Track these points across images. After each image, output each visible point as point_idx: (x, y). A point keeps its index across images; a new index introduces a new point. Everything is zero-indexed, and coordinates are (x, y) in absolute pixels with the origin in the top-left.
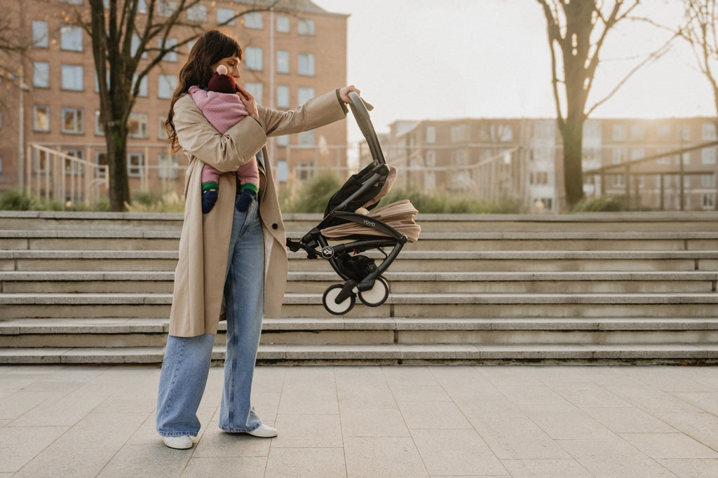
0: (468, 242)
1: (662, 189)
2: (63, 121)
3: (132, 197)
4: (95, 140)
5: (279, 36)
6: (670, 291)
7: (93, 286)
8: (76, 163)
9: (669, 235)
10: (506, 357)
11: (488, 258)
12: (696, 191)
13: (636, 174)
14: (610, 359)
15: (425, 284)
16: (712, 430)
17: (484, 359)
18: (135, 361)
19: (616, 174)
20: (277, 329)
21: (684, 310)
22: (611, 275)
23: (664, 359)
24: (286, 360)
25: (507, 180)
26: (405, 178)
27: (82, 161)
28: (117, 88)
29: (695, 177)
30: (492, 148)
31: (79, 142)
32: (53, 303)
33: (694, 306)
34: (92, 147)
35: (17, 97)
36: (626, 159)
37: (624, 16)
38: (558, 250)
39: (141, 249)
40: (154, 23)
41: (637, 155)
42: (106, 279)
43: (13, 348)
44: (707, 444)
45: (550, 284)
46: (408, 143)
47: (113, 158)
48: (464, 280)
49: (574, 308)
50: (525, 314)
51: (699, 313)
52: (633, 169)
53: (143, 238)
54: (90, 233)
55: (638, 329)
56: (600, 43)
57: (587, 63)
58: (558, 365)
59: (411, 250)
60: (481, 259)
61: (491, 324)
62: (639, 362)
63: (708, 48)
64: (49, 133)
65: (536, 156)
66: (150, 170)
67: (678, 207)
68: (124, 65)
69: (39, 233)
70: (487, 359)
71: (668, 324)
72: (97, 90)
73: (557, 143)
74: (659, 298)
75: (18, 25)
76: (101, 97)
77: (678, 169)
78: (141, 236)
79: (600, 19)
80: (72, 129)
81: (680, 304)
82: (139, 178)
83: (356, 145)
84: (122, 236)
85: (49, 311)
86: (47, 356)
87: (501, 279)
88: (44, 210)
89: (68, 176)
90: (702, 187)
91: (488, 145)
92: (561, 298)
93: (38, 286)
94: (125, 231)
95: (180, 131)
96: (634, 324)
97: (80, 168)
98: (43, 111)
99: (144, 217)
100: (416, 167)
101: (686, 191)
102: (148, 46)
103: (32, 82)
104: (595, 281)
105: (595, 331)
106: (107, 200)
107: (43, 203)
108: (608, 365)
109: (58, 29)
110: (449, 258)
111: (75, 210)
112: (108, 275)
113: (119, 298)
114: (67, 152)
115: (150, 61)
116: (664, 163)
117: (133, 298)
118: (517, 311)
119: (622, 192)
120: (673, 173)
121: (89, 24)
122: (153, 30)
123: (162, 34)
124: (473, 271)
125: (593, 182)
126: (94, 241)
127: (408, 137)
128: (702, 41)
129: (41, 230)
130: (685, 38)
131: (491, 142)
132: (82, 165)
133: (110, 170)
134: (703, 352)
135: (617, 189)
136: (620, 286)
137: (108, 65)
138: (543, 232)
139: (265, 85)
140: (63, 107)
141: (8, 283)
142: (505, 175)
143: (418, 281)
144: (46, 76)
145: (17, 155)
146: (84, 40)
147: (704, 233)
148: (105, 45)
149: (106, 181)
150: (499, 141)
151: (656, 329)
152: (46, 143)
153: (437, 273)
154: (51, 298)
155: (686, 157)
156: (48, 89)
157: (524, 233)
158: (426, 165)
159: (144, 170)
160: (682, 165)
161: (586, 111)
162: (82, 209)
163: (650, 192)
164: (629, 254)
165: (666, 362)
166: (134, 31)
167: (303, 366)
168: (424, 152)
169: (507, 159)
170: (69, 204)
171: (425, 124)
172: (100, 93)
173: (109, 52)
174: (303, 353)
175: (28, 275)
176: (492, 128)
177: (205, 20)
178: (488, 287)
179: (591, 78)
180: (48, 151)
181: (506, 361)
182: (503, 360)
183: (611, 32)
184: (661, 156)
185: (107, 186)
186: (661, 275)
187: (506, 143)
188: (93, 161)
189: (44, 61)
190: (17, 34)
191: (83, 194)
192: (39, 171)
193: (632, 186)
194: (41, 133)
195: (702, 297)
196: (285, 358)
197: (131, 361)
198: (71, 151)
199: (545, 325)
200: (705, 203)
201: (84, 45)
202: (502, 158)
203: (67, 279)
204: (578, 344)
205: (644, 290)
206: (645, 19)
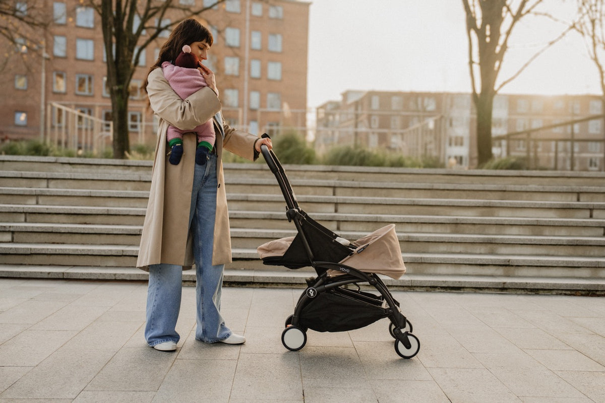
0: (404, 191)
1: (556, 152)
2: (77, 85)
3: (131, 147)
4: (102, 100)
5: (253, 19)
6: (568, 234)
7: (99, 219)
8: (87, 119)
9: (565, 188)
10: (433, 285)
11: (421, 204)
12: (584, 155)
13: (536, 140)
14: (517, 289)
15: (368, 224)
16: (601, 349)
17: (415, 287)
18: (124, 278)
19: (519, 140)
20: (247, 257)
21: (580, 250)
22: (521, 221)
23: (562, 290)
24: (253, 283)
25: (431, 142)
26: (353, 138)
27: (91, 118)
28: (121, 58)
29: (583, 144)
30: (418, 116)
31: (89, 102)
32: (67, 231)
33: (587, 247)
34: (100, 106)
35: (40, 64)
36: (527, 128)
37: (528, 12)
38: (478, 199)
39: (138, 190)
40: (152, 6)
41: (536, 124)
42: (110, 213)
43: (25, 265)
44: (596, 360)
45: (470, 227)
46: (356, 109)
47: (116, 115)
48: (400, 221)
49: (489, 246)
50: (449, 250)
51: (592, 254)
52: (533, 135)
53: (140, 181)
54: (97, 176)
55: (542, 265)
56: (508, 33)
57: (498, 49)
58: (475, 293)
59: (358, 196)
60: (414, 205)
61: (421, 258)
62: (541, 292)
63: (596, 39)
64: (65, 94)
65: (454, 123)
66: (147, 126)
67: (569, 167)
68: (127, 39)
69: (56, 175)
70: (417, 287)
71: (566, 262)
72: (105, 60)
73: (472, 113)
74: (559, 240)
75: (41, 6)
76: (108, 66)
77: (569, 137)
78: (138, 179)
79: (509, 14)
80: (84, 91)
81: (577, 245)
82: (137, 133)
83: (314, 110)
84: (124, 179)
85: (63, 238)
86: (53, 272)
87: (430, 222)
88: (61, 156)
89: (80, 129)
90: (588, 152)
91: (415, 114)
92: (479, 238)
93: (55, 218)
94: (125, 175)
95: (151, 96)
96: (538, 260)
97: (89, 123)
98: (61, 76)
99: (142, 164)
100: (362, 129)
101: (576, 155)
102: (147, 25)
103: (52, 52)
104: (507, 225)
105: (506, 265)
106: (111, 150)
107: (59, 150)
108: (516, 294)
109: (74, 10)
110: (388, 203)
111: (85, 157)
112: (111, 210)
113: (120, 229)
114: (79, 110)
115: (148, 37)
116: (558, 132)
117: (131, 230)
118: (443, 248)
119: (523, 154)
120: (565, 140)
121: (99, 6)
122: (151, 12)
123: (158, 15)
124: (407, 215)
125: (500, 146)
126: (100, 183)
127: (357, 104)
128: (591, 33)
129: (58, 172)
130: (578, 30)
131: (418, 111)
132: (92, 121)
133: (114, 125)
134: (594, 285)
135: (520, 152)
136: (527, 230)
137: (114, 39)
138: (466, 184)
139: (242, 59)
140: (77, 73)
141: (31, 215)
142: (429, 138)
143: (363, 222)
144: (63, 48)
145: (39, 111)
146: (95, 18)
147: (593, 187)
148: (112, 23)
149: (111, 134)
150: (424, 110)
151: (556, 265)
152: (63, 102)
153: (378, 215)
154: (65, 228)
155: (577, 127)
156: (65, 58)
157: (450, 185)
158: (370, 127)
159: (141, 126)
160: (573, 133)
161: (496, 88)
162: (91, 156)
163: (546, 155)
164: (536, 204)
165: (564, 292)
166: (136, 12)
167: (268, 288)
168: (369, 117)
169: (431, 125)
170: (80, 152)
171: (371, 94)
172: (108, 62)
173: (116, 30)
174: (268, 277)
175: (47, 209)
176: (420, 100)
177: (194, 4)
178: (419, 228)
179: (501, 61)
180: (64, 108)
181: (432, 288)
182: (431, 287)
183: (518, 24)
184: (556, 126)
185: (112, 139)
186: (562, 221)
187: (430, 112)
188: (100, 117)
189: (63, 35)
190: (41, 12)
191: (92, 144)
192: (56, 125)
193: (532, 149)
194: (59, 94)
195: (594, 241)
196: (253, 281)
197: (121, 278)
198: (83, 109)
199: (466, 260)
200: (591, 165)
201: (95, 23)
202: (427, 124)
203: (78, 212)
204: (492, 276)
205: (547, 234)
206: (546, 14)
